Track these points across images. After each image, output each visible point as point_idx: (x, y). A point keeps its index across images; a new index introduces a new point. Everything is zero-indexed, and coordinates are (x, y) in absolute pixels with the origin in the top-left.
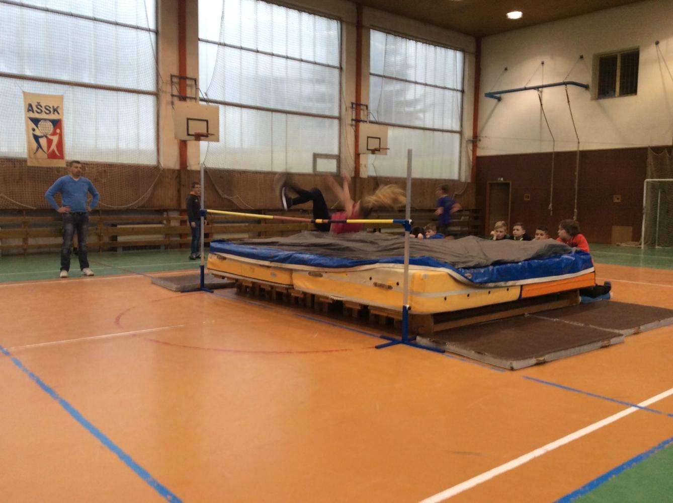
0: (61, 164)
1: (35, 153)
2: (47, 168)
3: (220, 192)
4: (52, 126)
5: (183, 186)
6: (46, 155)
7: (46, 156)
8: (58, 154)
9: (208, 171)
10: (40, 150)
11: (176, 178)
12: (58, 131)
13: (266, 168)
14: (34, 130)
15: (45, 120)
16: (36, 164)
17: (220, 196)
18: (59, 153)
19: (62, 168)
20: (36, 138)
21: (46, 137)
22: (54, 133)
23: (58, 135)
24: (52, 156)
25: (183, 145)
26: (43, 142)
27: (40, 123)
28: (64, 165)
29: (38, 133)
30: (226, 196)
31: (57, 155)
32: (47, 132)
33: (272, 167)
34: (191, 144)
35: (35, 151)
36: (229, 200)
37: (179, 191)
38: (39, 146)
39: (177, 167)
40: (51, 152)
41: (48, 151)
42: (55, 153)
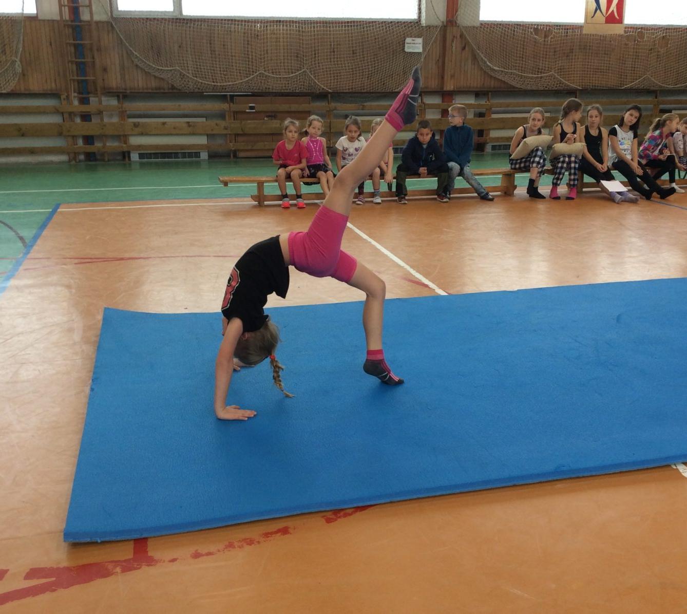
1: (592, 17)
2: (601, 36)
7: (603, 19)
8: (618, 18)
16: (592, 31)
18: (618, 16)
19: (618, 35)
24: (610, 19)
31: (616, 18)
38: (598, 6)
40: (610, 14)
41: (607, 12)
42: (614, 14)
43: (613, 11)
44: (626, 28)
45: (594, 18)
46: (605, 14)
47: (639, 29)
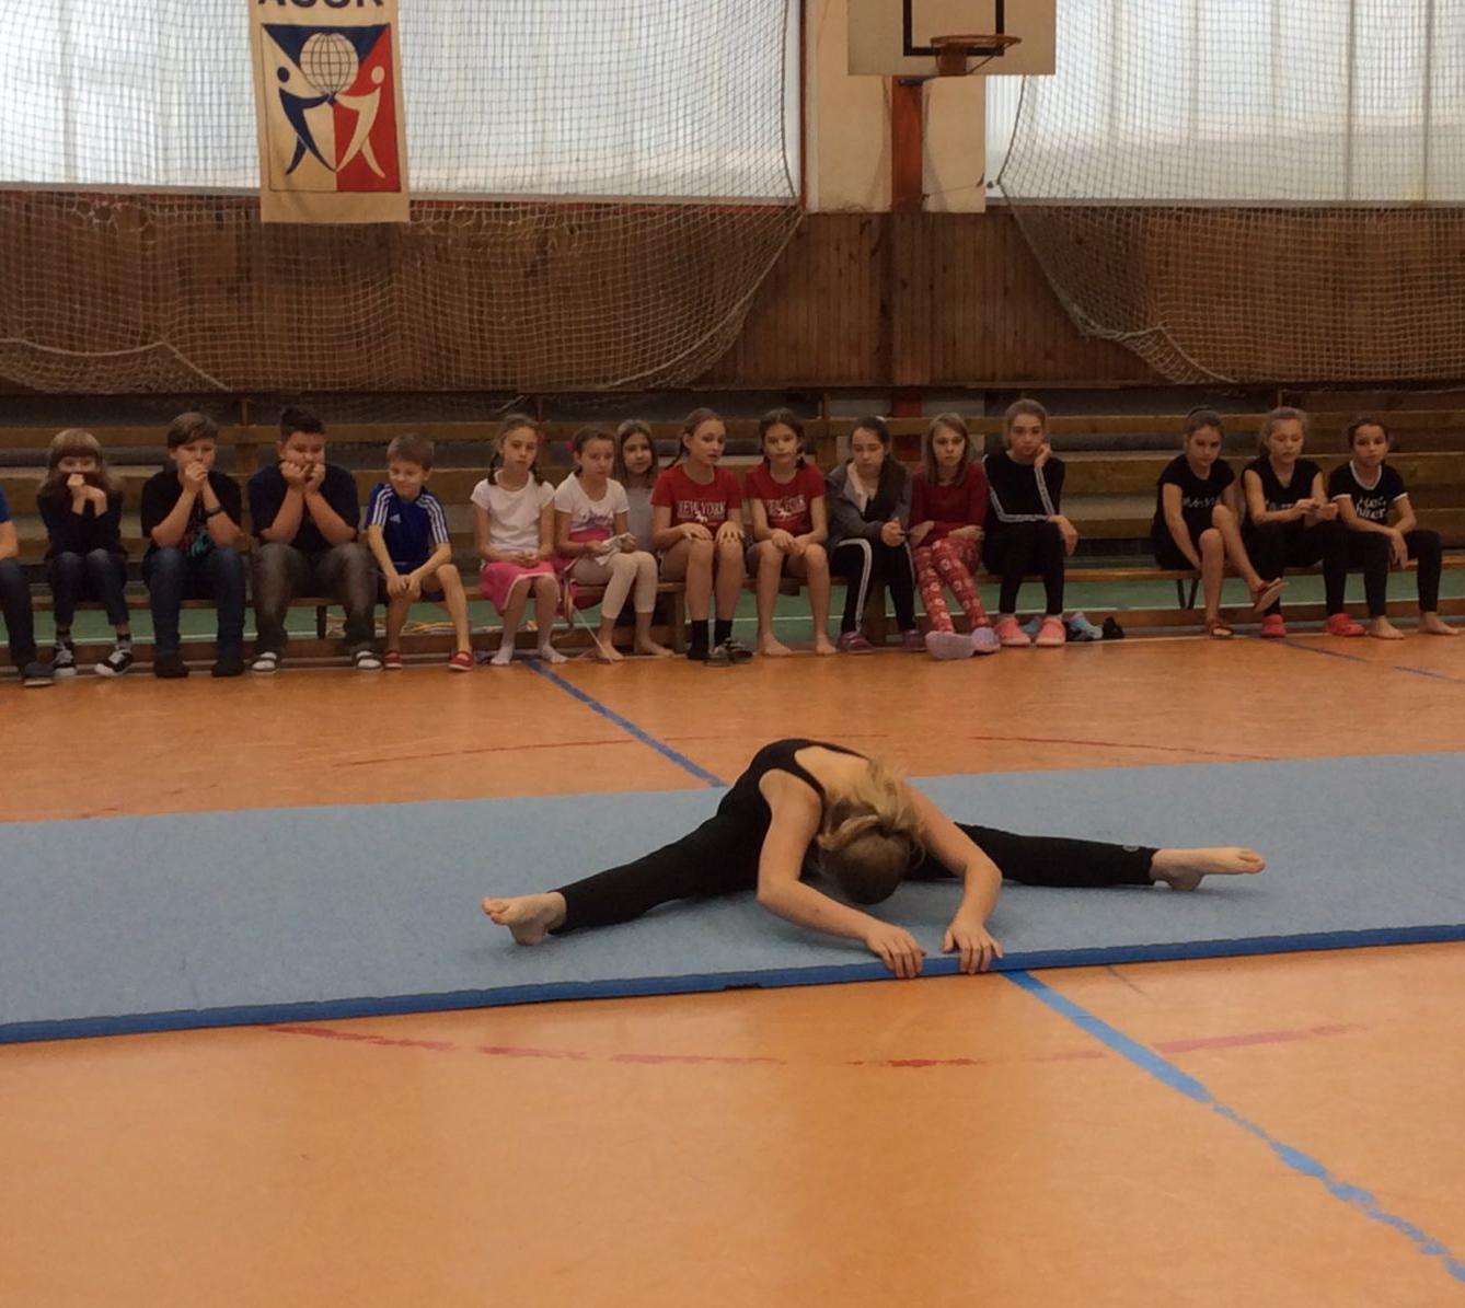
0: (388, 210)
1: (290, 171)
2: (341, 228)
3: (1076, 309)
4: (354, 58)
5: (905, 285)
6: (334, 175)
7: (331, 180)
9: (1016, 215)
10: (308, 153)
11: (873, 253)
12: (378, 75)
13: (1321, 187)
14: (283, 75)
15: (328, 31)
16: (294, 217)
17: (1075, 330)
18: (383, 170)
19: (396, 225)
20: (294, 107)
21: (333, 102)
22: (362, 87)
23: (378, 92)
24: (355, 178)
25: (907, 98)
26: (320, 121)
27: (308, 46)
28: (403, 216)
29: (299, 87)
30: (1100, 331)
31: (375, 175)
32: (335, 80)
33: (1348, 184)
34: (942, 93)
35: (289, 163)
36: (1117, 346)
37: (885, 310)
38: (306, 140)
39: (881, 203)
40: (349, 164)
41: (339, 159)
42: (367, 165)
43: (360, 153)
44: (412, 203)
45: (292, 174)
46: (332, 162)
47: (459, 204)
